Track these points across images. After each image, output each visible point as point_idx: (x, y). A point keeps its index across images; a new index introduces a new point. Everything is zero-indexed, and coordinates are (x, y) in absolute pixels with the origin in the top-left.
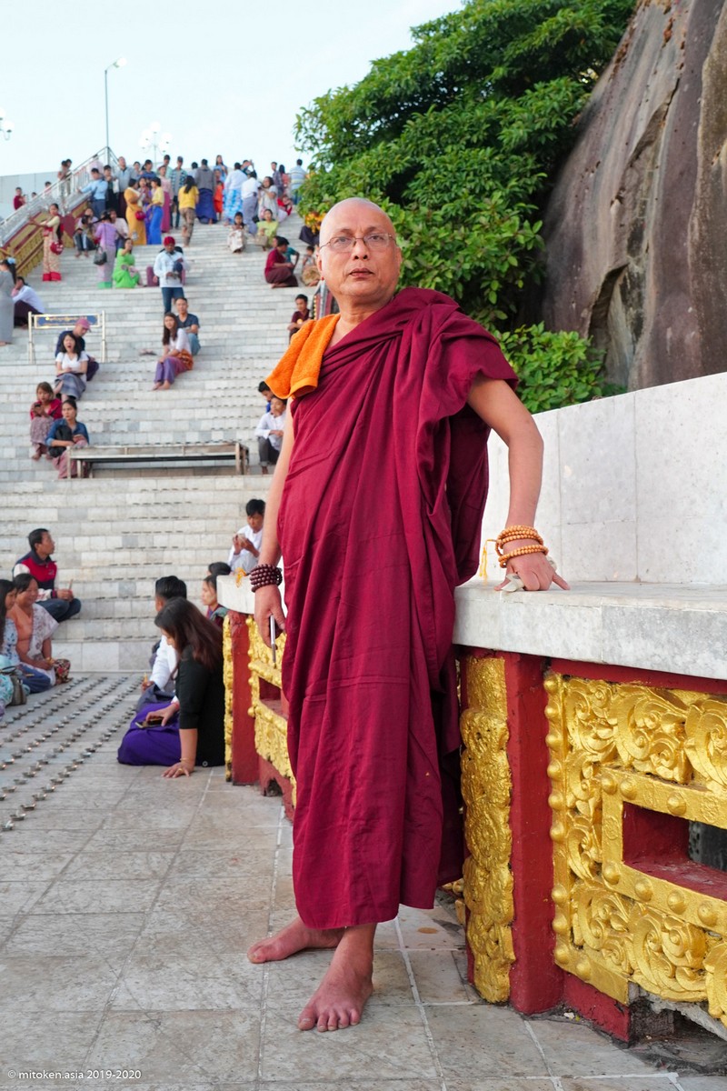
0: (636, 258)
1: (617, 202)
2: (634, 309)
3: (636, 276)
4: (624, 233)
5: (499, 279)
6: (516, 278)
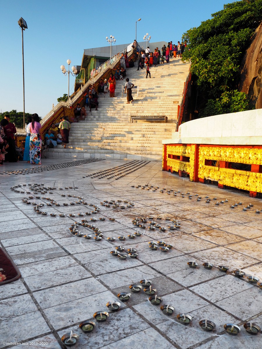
0: (260, 75)
1: (256, 61)
2: (259, 87)
3: (259, 79)
4: (257, 69)
5: (228, 79)
6: (232, 79)
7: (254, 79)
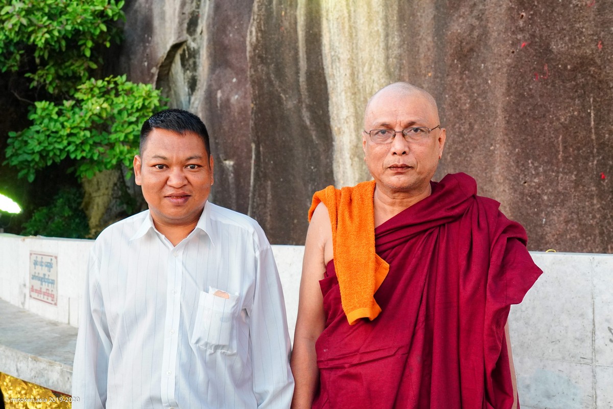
0: (193, 37)
2: (190, 72)
3: (192, 49)
4: (185, 19)
5: (93, 40)
6: (105, 40)
7: (176, 47)
